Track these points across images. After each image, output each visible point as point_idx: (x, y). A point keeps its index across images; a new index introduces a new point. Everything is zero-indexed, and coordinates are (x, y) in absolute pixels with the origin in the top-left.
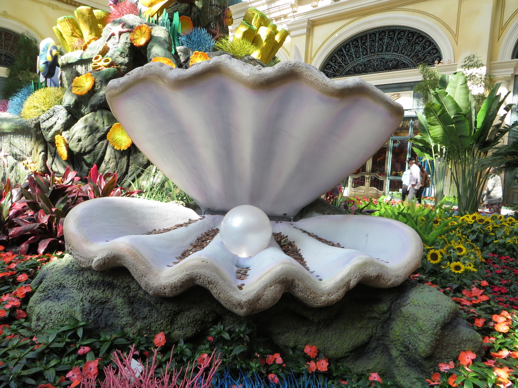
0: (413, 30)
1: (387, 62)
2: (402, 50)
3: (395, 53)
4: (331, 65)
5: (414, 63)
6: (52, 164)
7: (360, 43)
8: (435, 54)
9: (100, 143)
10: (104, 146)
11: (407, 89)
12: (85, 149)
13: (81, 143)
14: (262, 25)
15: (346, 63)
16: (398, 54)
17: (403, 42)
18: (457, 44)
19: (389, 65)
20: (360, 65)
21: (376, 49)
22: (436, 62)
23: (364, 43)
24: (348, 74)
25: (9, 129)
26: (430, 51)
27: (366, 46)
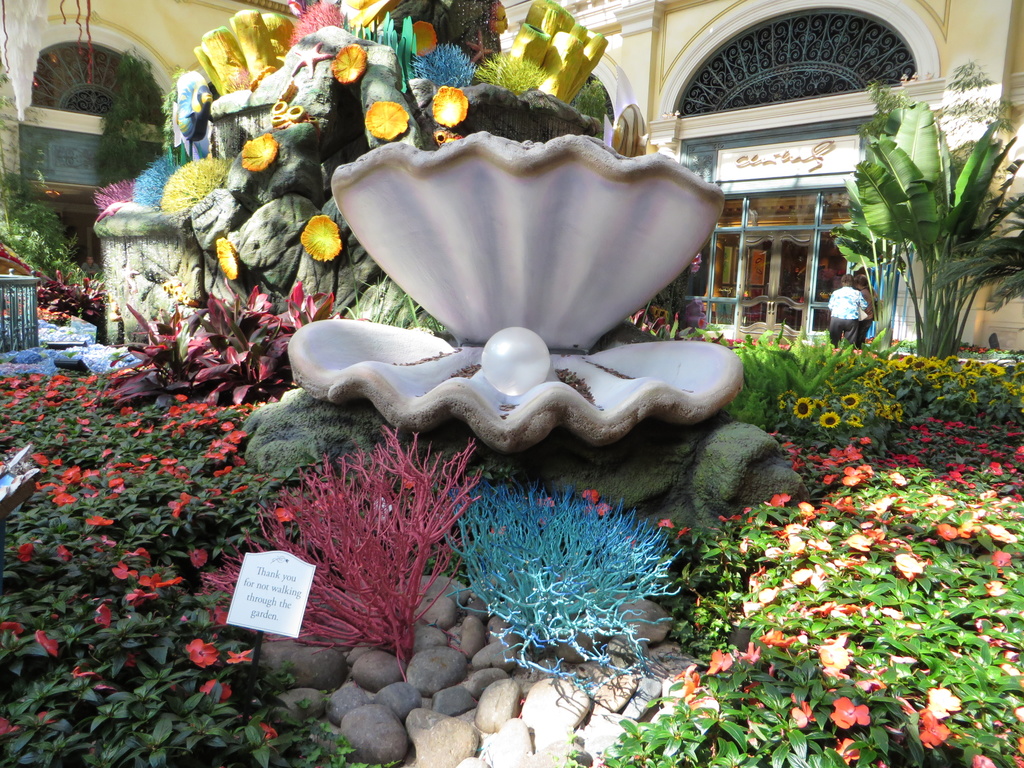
0: (860, 16)
1: (808, 80)
2: (839, 55)
3: (824, 62)
4: (701, 89)
5: (863, 80)
6: (212, 287)
7: (756, 45)
8: (902, 61)
9: (290, 250)
10: (296, 256)
11: (849, 131)
12: (266, 261)
13: (259, 251)
14: (561, 30)
15: (730, 84)
16: (831, 63)
17: (840, 39)
18: (946, 40)
19: (813, 86)
20: (759, 88)
21: (788, 56)
22: (905, 77)
23: (765, 43)
24: (734, 105)
25: (139, 231)
26: (893, 55)
27: (768, 50)
